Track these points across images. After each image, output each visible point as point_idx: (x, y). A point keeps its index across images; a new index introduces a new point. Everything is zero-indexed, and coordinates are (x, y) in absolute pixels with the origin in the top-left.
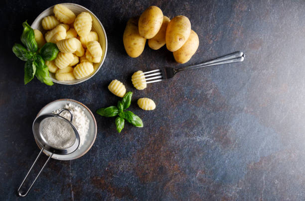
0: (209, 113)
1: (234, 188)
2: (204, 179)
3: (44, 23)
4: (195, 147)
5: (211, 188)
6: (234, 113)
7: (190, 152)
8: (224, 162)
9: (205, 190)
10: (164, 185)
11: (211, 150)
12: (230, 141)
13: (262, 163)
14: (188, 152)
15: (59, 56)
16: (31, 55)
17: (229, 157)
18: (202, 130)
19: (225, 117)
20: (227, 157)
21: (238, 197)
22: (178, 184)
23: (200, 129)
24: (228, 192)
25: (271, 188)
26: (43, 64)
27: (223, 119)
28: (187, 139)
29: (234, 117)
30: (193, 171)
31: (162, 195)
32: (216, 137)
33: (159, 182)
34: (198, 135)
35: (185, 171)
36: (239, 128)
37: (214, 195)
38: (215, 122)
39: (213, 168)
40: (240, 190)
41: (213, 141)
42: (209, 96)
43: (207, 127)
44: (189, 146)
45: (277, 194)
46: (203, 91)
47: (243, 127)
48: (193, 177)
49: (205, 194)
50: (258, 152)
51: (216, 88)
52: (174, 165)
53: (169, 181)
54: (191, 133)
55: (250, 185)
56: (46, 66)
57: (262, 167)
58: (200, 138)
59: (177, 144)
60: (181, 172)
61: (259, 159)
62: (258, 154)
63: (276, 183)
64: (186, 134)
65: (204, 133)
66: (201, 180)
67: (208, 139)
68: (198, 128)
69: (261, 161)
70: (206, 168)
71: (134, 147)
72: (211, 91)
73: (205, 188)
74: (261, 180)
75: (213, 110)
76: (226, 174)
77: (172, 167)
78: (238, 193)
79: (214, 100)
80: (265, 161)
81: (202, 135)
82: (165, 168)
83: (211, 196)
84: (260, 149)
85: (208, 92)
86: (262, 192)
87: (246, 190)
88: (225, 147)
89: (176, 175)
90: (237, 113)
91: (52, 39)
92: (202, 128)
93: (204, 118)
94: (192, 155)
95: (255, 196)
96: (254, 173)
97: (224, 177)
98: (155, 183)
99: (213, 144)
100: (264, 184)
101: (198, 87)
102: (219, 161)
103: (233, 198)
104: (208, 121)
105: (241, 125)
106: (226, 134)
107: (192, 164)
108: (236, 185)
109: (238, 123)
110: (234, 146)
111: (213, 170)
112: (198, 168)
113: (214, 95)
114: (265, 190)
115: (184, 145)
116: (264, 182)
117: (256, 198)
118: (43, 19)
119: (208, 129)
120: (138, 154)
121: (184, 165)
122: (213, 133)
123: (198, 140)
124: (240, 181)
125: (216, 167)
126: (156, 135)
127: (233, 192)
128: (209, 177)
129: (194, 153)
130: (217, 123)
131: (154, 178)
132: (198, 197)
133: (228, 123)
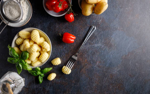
0: (100, 32)
1: (116, 69)
2: (100, 66)
3: (17, 42)
4: (95, 49)
5: (105, 70)
6: (113, 31)
7: (92, 52)
8: (110, 56)
9: (101, 71)
10: (81, 70)
11: (103, 50)
12: (112, 45)
13: (129, 55)
14: (91, 53)
15: (30, 55)
16: (17, 60)
17: (112, 53)
18: (97, 41)
19: (109, 33)
20: (111, 54)
21: (118, 74)
22: (88, 69)
23: (97, 40)
24: (113, 71)
25: (134, 68)
26: (24, 62)
27: (108, 34)
28: (90, 46)
29: (113, 33)
30: (94, 62)
31: (80, 76)
32: (105, 44)
33: (78, 69)
34: (96, 43)
35: (90, 62)
36: (116, 38)
37: (106, 74)
38: (104, 36)
39: (105, 60)
40: (119, 70)
41: (103, 46)
42: (100, 23)
43: (100, 39)
44: (91, 49)
45: (137, 71)
46: (96, 21)
47: (118, 37)
48: (95, 65)
49: (102, 73)
50: (127, 50)
51: (103, 19)
52: (85, 60)
53: (83, 68)
54: (92, 43)
55: (124, 67)
56: (26, 63)
57: (129, 57)
58: (97, 45)
59: (86, 49)
60: (88, 63)
61: (127, 53)
62: (127, 51)
63: (137, 65)
64: (90, 43)
65: (99, 42)
66: (99, 66)
67: (101, 45)
68: (96, 40)
69: (128, 54)
70: (101, 60)
71: (64, 52)
72: (101, 20)
73: (101, 70)
74: (129, 64)
75: (102, 30)
76: (111, 62)
77: (84, 61)
78: (118, 71)
79: (102, 25)
80: (130, 54)
81: (98, 43)
82: (81, 62)
83: (104, 74)
84: (127, 48)
85: (99, 21)
86: (130, 70)
87: (122, 70)
88: (110, 49)
89: (86, 65)
90: (115, 31)
91: (24, 49)
92: (98, 40)
93: (98, 34)
94: (93, 54)
95: (127, 72)
96: (125, 61)
97: (110, 64)
98: (76, 69)
99: (103, 48)
100: (131, 66)
101: (94, 19)
102: (107, 56)
103: (116, 74)
104: (101, 36)
105: (117, 37)
106: (110, 42)
107: (94, 59)
108: (117, 68)
109: (115, 36)
110: (114, 48)
111: (105, 61)
112: (97, 60)
113: (102, 22)
114: (131, 69)
115: (89, 49)
116: (131, 65)
117: (127, 73)
118: (16, 41)
119: (101, 40)
120: (66, 55)
121: (89, 59)
122: (103, 42)
123: (96, 46)
124: (119, 65)
125: (106, 59)
126: (74, 45)
127: (116, 71)
128: (103, 65)
129: (94, 53)
130: (105, 37)
131: (75, 67)
132: (98, 75)
133: (110, 36)
